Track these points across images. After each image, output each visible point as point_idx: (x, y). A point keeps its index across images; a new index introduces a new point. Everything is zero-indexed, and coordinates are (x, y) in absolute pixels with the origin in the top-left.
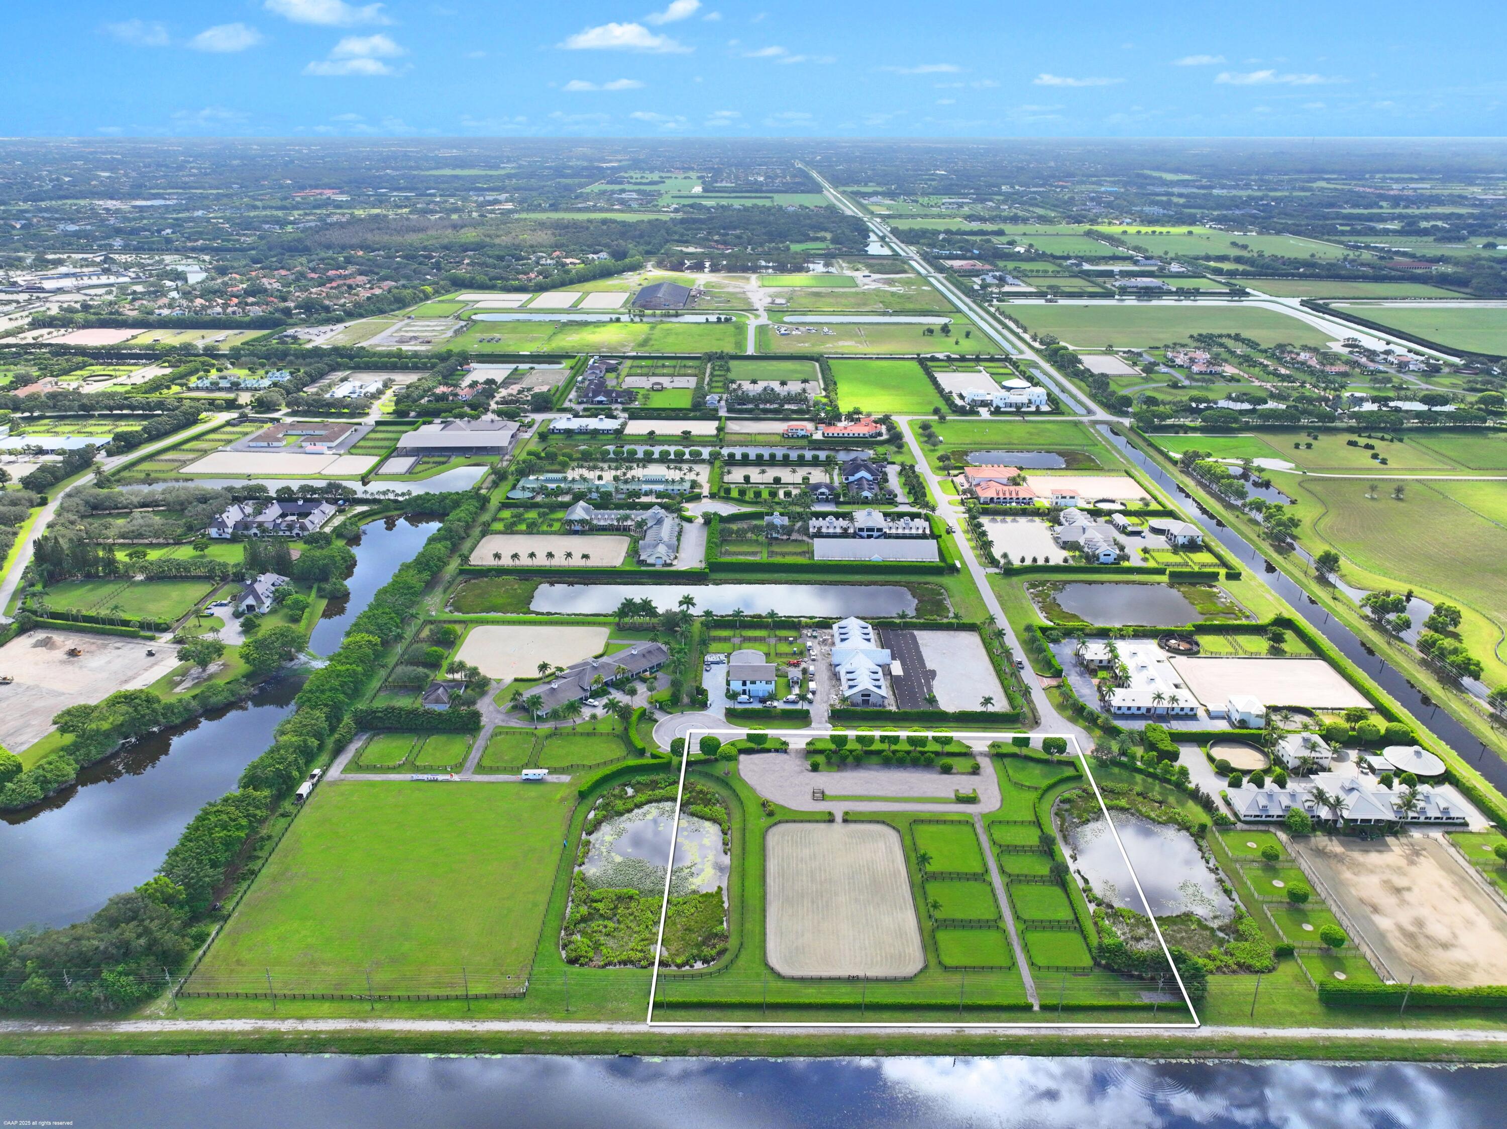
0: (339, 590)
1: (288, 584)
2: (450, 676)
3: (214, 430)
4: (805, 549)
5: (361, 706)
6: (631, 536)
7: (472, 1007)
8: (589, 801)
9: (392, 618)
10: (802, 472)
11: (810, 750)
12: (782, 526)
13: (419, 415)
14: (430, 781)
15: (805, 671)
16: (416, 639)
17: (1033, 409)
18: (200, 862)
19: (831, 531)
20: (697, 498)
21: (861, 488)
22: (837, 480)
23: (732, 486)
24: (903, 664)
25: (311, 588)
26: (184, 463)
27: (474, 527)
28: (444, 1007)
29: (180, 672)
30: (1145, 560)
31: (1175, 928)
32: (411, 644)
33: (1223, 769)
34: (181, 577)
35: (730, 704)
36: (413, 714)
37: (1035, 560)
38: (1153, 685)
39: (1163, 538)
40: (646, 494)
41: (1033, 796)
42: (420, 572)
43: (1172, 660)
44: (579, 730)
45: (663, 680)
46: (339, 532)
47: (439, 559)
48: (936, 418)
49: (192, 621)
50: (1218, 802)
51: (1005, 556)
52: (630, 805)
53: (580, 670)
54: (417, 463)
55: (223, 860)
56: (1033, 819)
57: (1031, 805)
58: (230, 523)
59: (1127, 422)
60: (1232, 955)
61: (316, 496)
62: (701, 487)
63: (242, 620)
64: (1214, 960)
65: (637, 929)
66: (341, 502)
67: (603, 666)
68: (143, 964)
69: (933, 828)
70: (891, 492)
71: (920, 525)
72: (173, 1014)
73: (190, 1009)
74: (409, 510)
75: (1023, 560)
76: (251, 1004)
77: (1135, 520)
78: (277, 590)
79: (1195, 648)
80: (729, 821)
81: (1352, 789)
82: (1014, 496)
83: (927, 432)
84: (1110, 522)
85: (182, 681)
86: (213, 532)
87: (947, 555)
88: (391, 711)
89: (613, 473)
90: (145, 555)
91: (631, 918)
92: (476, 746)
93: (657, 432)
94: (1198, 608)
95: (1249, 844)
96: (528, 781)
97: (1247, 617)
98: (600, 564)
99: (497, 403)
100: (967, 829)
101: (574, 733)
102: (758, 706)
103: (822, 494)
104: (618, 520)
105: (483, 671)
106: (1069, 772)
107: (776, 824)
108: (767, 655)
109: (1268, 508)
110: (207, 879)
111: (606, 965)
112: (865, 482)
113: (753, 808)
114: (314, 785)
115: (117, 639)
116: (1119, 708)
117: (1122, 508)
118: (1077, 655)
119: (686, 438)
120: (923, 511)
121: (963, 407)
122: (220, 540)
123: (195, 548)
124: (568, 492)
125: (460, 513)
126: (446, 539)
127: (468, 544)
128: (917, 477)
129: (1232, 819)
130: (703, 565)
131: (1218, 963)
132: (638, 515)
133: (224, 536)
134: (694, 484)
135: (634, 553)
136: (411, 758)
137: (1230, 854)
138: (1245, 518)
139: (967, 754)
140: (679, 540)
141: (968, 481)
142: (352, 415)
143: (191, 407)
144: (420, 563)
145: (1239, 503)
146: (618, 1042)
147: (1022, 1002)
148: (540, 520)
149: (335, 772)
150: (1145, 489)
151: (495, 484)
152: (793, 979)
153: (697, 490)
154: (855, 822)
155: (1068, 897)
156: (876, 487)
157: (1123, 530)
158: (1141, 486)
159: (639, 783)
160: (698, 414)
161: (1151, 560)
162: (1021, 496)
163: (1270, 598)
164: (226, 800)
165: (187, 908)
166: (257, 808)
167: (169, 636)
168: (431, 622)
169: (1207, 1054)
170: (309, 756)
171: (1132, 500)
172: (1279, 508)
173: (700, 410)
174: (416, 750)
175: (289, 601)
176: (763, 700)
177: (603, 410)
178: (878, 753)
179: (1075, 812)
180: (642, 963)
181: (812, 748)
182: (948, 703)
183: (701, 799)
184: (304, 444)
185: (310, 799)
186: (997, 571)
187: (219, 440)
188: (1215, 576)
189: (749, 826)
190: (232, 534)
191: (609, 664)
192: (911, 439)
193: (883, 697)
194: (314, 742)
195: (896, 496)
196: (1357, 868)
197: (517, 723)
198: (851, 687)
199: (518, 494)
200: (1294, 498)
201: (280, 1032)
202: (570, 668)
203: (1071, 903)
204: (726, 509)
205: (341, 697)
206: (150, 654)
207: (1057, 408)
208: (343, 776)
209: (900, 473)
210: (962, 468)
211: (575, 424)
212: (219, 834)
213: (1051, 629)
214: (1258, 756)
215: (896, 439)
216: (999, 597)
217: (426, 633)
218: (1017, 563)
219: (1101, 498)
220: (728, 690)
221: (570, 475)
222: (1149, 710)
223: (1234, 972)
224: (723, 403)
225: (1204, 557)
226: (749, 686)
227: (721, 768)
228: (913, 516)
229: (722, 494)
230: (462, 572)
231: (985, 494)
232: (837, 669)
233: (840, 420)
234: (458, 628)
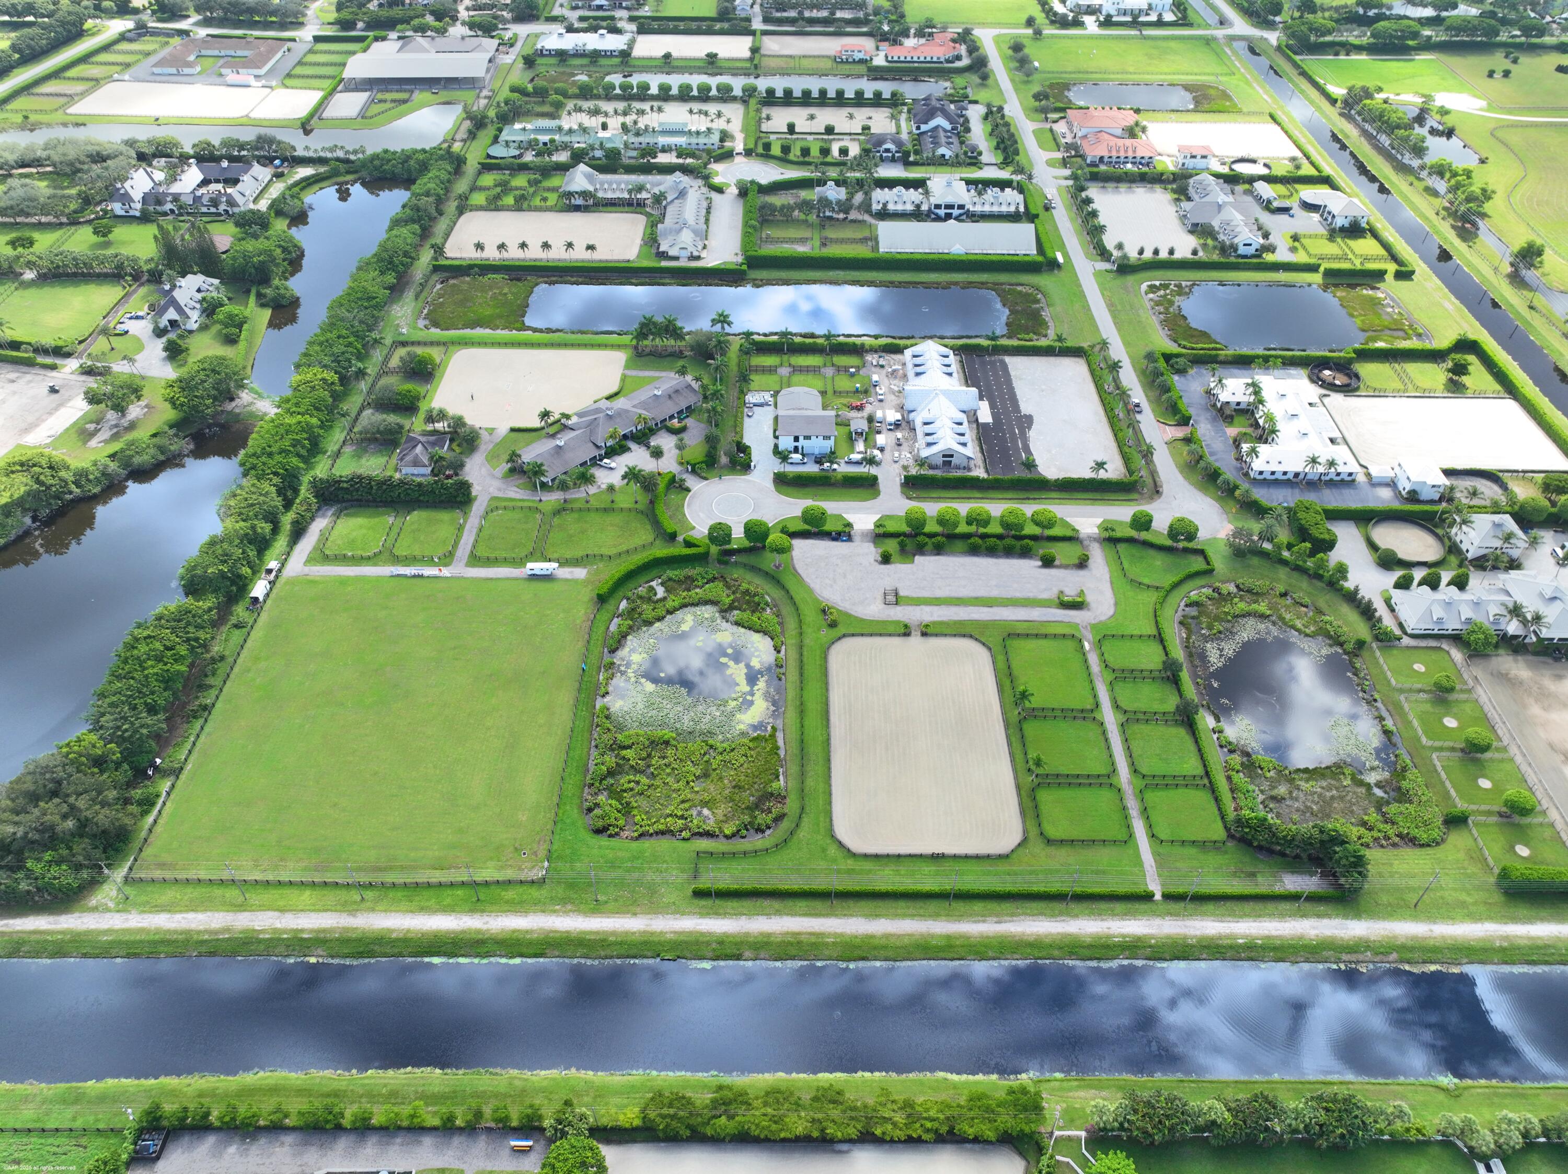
0: (283, 297)
1: (217, 289)
2: (430, 427)
3: (106, 48)
4: (866, 233)
5: (321, 469)
6: (648, 215)
7: (482, 897)
8: (610, 606)
9: (350, 345)
10: (862, 115)
11: (880, 535)
12: (839, 202)
13: (369, 26)
14: (414, 576)
15: (870, 419)
16: (384, 372)
17: (1153, 18)
18: (134, 708)
19: (900, 207)
20: (728, 155)
21: (936, 144)
22: (906, 128)
23: (773, 137)
24: (992, 406)
25: (248, 292)
26: (71, 98)
27: (448, 199)
28: (448, 897)
29: (94, 418)
30: (1293, 250)
31: (1324, 784)
32: (379, 376)
33: (1388, 561)
34: (83, 275)
35: (778, 467)
36: (386, 484)
37: (1156, 252)
38: (1306, 441)
39: (1316, 217)
40: (664, 150)
41: (1151, 598)
42: (382, 273)
43: (1326, 400)
44: (594, 503)
45: (696, 431)
46: (277, 209)
47: (406, 254)
48: (1030, 31)
49: (102, 344)
50: (1381, 609)
51: (1120, 246)
52: (661, 612)
53: (591, 419)
54: (371, 102)
55: (162, 702)
56: (1153, 631)
57: (1151, 611)
58: (137, 195)
59: (1273, 37)
60: (1393, 823)
61: (244, 153)
62: (732, 138)
63: (164, 339)
64: (1371, 829)
65: (675, 786)
66: (277, 162)
67: (621, 413)
68: (76, 849)
69: (1032, 644)
70: (974, 149)
71: (1010, 200)
72: (125, 904)
73: (144, 898)
74: (364, 173)
75: (1141, 252)
76: (218, 892)
77: (1281, 189)
78: (204, 299)
79: (1354, 382)
80: (783, 633)
81: (1555, 598)
82: (1130, 154)
83: (1020, 55)
84: (1249, 192)
85: (97, 431)
86: (117, 208)
87: (1047, 246)
88: (357, 481)
89: (621, 119)
90: (31, 243)
91: (668, 770)
92: (467, 527)
93: (675, 54)
94: (1358, 321)
95: (1416, 667)
96: (534, 577)
97: (1419, 336)
98: (609, 257)
99: (468, 9)
100: (1070, 645)
101: (586, 509)
102: (812, 468)
103: (887, 150)
104: (630, 192)
105: (470, 420)
106: (1198, 564)
107: (839, 638)
108: (823, 393)
109: (1455, 175)
110: (145, 731)
111: (641, 835)
112: (942, 134)
113: (811, 616)
114: (272, 583)
115: (10, 367)
116: (1261, 473)
117: (1265, 171)
118: (1209, 392)
119: (712, 63)
120: (1017, 178)
121: (1065, 16)
122: (128, 219)
123: (96, 232)
124: (565, 146)
125: (426, 183)
126: (413, 221)
127: (441, 225)
128: (1007, 125)
129: (1398, 632)
130: (740, 259)
131: (1376, 834)
132: (655, 183)
133: (132, 213)
134: (725, 136)
135: (651, 240)
136: (389, 543)
137: (1393, 682)
138: (1420, 185)
139: (1072, 538)
140: (707, 221)
141: (1071, 130)
142: (283, 26)
143: (69, 13)
144: (382, 260)
145: (1416, 163)
146: (659, 943)
147: (1139, 889)
148: (531, 190)
149: (297, 564)
150: (1295, 142)
151: (471, 136)
152: (866, 856)
153: (728, 144)
154: (936, 635)
155: (1196, 742)
156: (954, 140)
157: (1267, 206)
158: (1290, 137)
159: (670, 579)
160: (726, 25)
161: (1301, 250)
162: (1139, 154)
163: (1447, 305)
164: (159, 618)
165: (126, 766)
166: (199, 627)
167: (73, 364)
168: (404, 344)
170: (262, 545)
171: (1278, 159)
172: (1468, 174)
173: (729, 20)
174: (395, 530)
175: (221, 314)
176: (819, 461)
177: (603, 19)
178: (966, 536)
179: (1204, 619)
180: (684, 834)
181: (881, 530)
182: (1049, 468)
183: (748, 602)
184: (223, 71)
185: (269, 602)
186: (1107, 266)
187: (113, 64)
188: (1380, 275)
189: (807, 641)
190: (143, 211)
191: (627, 411)
192: (997, 65)
193: (969, 458)
194: (265, 527)
195: (980, 154)
196: (1544, 697)
197: (516, 492)
198: (929, 445)
199: (498, 151)
200: (1484, 156)
201: (254, 930)
202: (580, 415)
203: (1200, 750)
204: (767, 173)
205: (295, 461)
206: (53, 390)
207: (1185, 17)
208: (307, 570)
209: (986, 118)
210: (1063, 110)
211: (570, 42)
212: (154, 669)
213: (1178, 356)
214: (1429, 539)
215: (979, 65)
216: (1111, 306)
217: (395, 362)
218: (1133, 254)
219: (1239, 155)
220: (776, 446)
221: (569, 122)
222: (1297, 475)
223: (1395, 845)
224: (757, 8)
225: (1366, 246)
226: (802, 442)
227: (769, 560)
228: (1003, 185)
229: (760, 150)
230: (436, 269)
231: (1093, 152)
232: (912, 416)
233: (908, 36)
234: (435, 353)
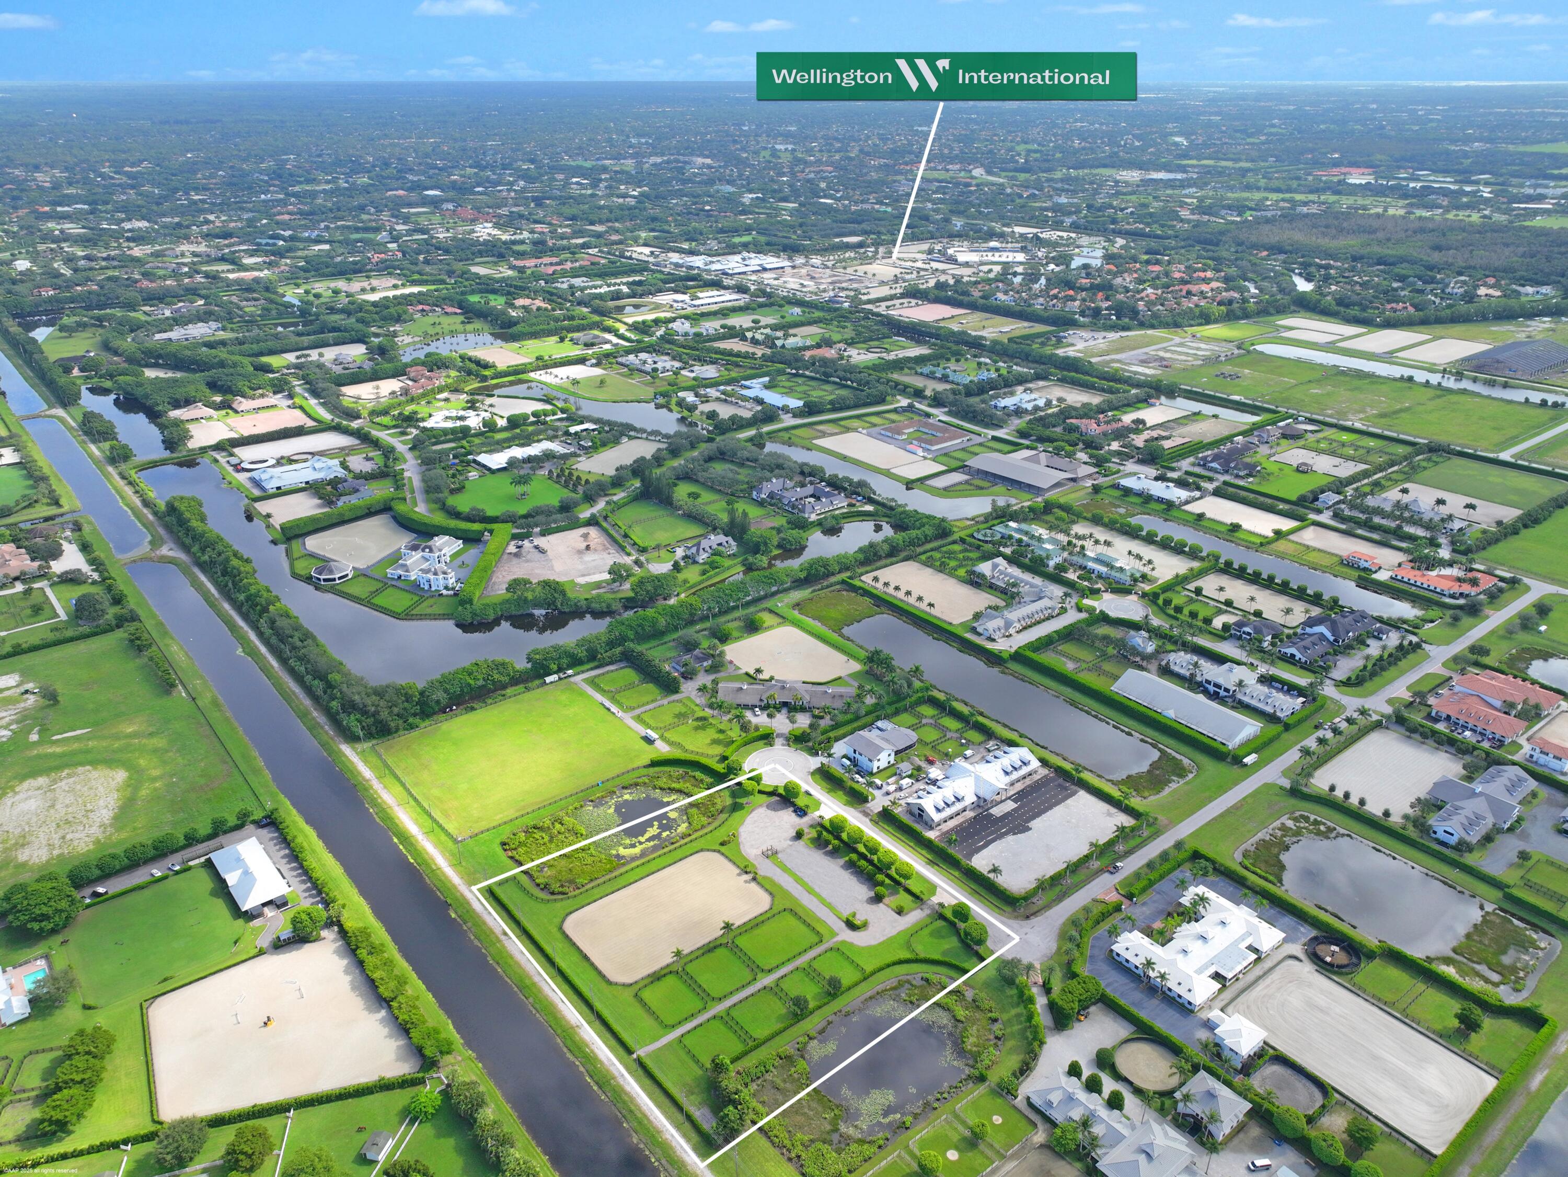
0: (755, 564)
1: (730, 547)
3: (879, 413)
5: (639, 646)
7: (435, 832)
8: (653, 769)
11: (820, 824)
13: (1037, 440)
15: (919, 769)
19: (1180, 669)
20: (1127, 591)
24: (1015, 808)
25: (742, 556)
26: (825, 435)
27: (912, 549)
29: (609, 581)
32: (734, 619)
37: (1347, 795)
41: (903, 955)
43: (1291, 962)
44: (723, 725)
46: (820, 522)
49: (661, 552)
53: (775, 684)
54: (967, 482)
56: (870, 971)
57: (893, 960)
58: (766, 491)
62: (1149, 582)
63: (677, 562)
64: (790, 1139)
66: (860, 498)
69: (795, 922)
70: (1332, 661)
72: (360, 752)
73: (367, 754)
74: (893, 520)
79: (1348, 968)
85: (603, 587)
92: (657, 702)
95: (995, 1117)
98: (942, 617)
100: (813, 939)
101: (714, 725)
102: (846, 773)
103: (1247, 633)
104: (1008, 584)
107: (719, 852)
108: (924, 743)
111: (512, 857)
113: (722, 832)
114: (560, 679)
119: (1228, 530)
125: (899, 535)
127: (882, 562)
129: (1020, 1092)
130: (1012, 651)
132: (1034, 585)
134: (1141, 578)
135: (979, 617)
136: (621, 690)
137: (959, 1108)
139: (919, 897)
141: (1453, 685)
147: (634, 1045)
149: (580, 678)
152: (564, 933)
153: (1140, 585)
154: (759, 883)
155: (786, 1026)
160: (1289, 508)
161: (1522, 870)
167: (636, 556)
169: (670, 1169)
170: (576, 662)
174: (630, 686)
176: (857, 772)
177: (1200, 477)
181: (827, 822)
183: (707, 808)
185: (549, 686)
186: (1285, 783)
187: (870, 422)
192: (1502, 616)
193: (933, 820)
198: (919, 797)
199: (981, 535)
202: (779, 681)
203: (780, 1031)
208: (580, 683)
209: (1398, 647)
211: (1145, 484)
213: (1208, 860)
218: (1323, 786)
222: (1146, 975)
223: (790, 1159)
226: (857, 756)
229: (1160, 602)
230: (845, 582)
231: (1442, 707)
232: (943, 780)
